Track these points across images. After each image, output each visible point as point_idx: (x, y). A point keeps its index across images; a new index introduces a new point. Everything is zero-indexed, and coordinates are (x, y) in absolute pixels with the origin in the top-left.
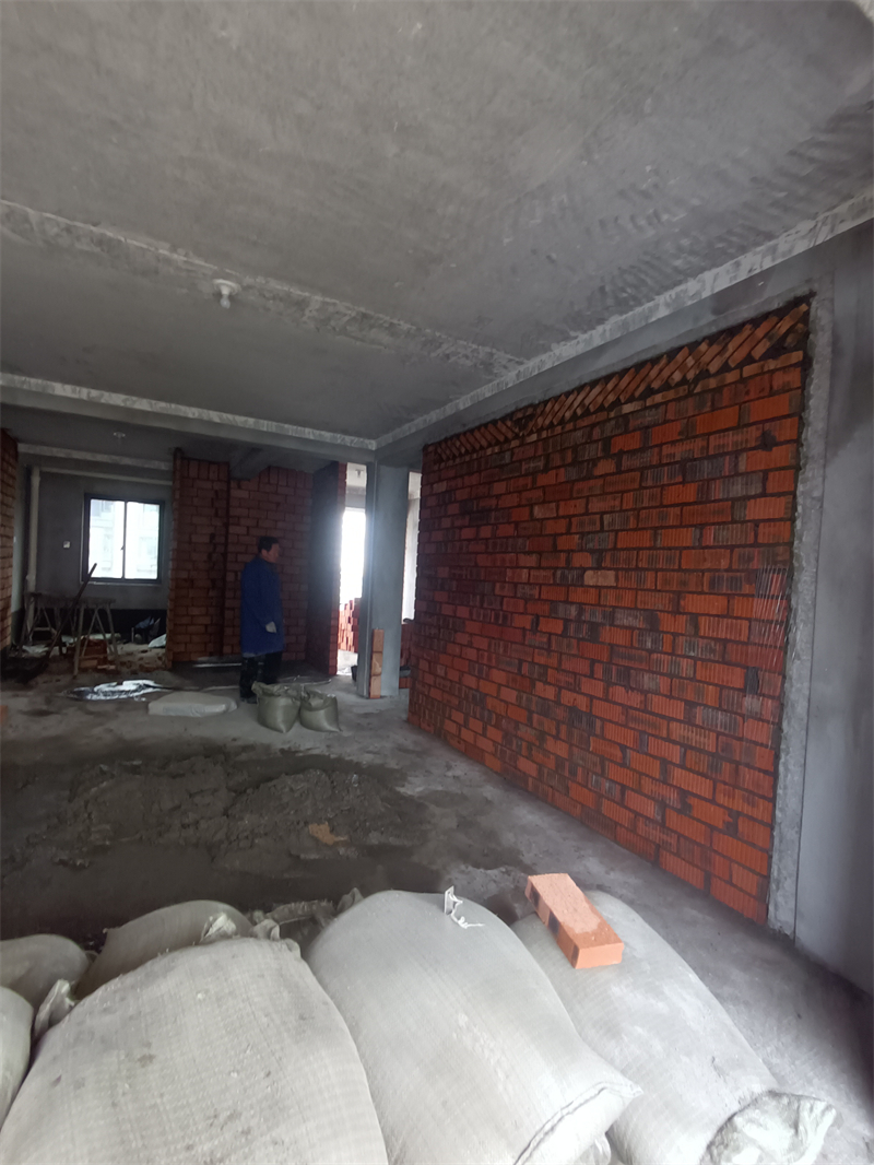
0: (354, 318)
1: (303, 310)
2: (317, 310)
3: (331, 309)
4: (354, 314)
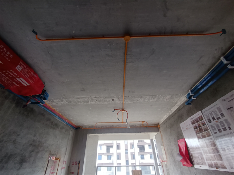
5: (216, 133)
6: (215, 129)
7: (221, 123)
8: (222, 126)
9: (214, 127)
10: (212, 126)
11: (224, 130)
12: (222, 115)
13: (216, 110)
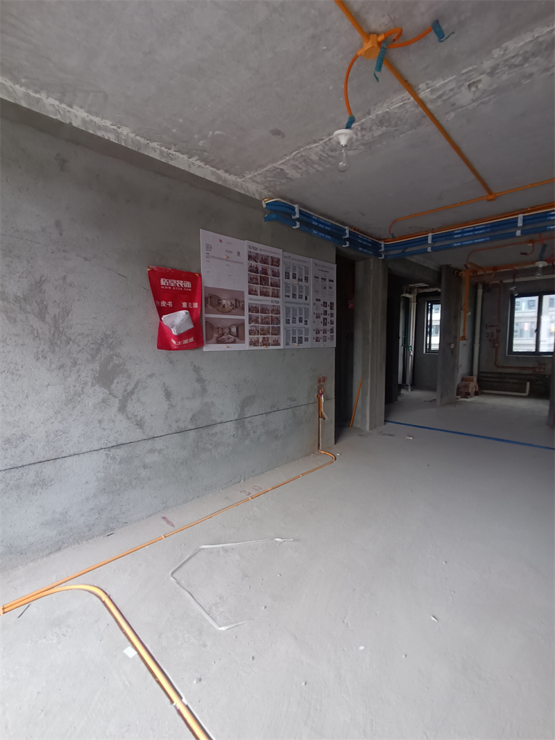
5: (289, 296)
6: (290, 291)
7: (301, 287)
8: (300, 292)
9: (289, 288)
10: (287, 286)
11: (299, 298)
12: (306, 279)
13: (303, 268)
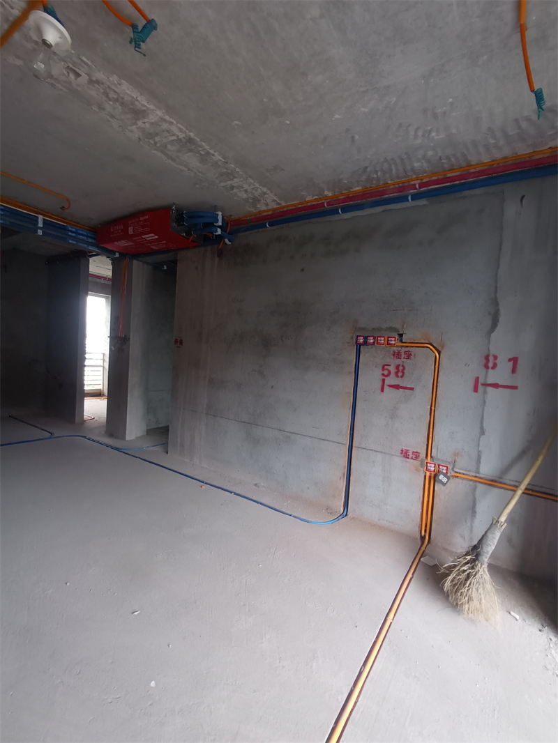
0: (180, 140)
1: (138, 119)
2: (152, 124)
3: (165, 126)
4: (181, 136)
